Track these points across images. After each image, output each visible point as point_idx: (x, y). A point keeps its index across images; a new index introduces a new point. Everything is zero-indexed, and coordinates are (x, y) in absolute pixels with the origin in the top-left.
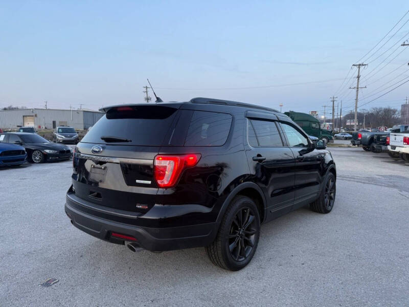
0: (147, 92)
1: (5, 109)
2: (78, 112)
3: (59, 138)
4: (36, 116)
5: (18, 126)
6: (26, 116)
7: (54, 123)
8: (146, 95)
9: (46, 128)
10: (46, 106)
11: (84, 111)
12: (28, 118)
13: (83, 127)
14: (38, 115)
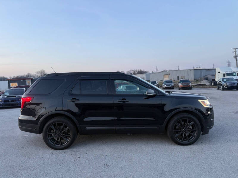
0: (235, 52)
1: (162, 71)
2: (191, 70)
3: (164, 86)
4: (169, 74)
5: (161, 80)
6: (165, 75)
7: (178, 77)
8: (235, 54)
9: (174, 80)
10: (178, 68)
11: (194, 70)
12: (166, 75)
13: (194, 79)
14: (170, 74)
